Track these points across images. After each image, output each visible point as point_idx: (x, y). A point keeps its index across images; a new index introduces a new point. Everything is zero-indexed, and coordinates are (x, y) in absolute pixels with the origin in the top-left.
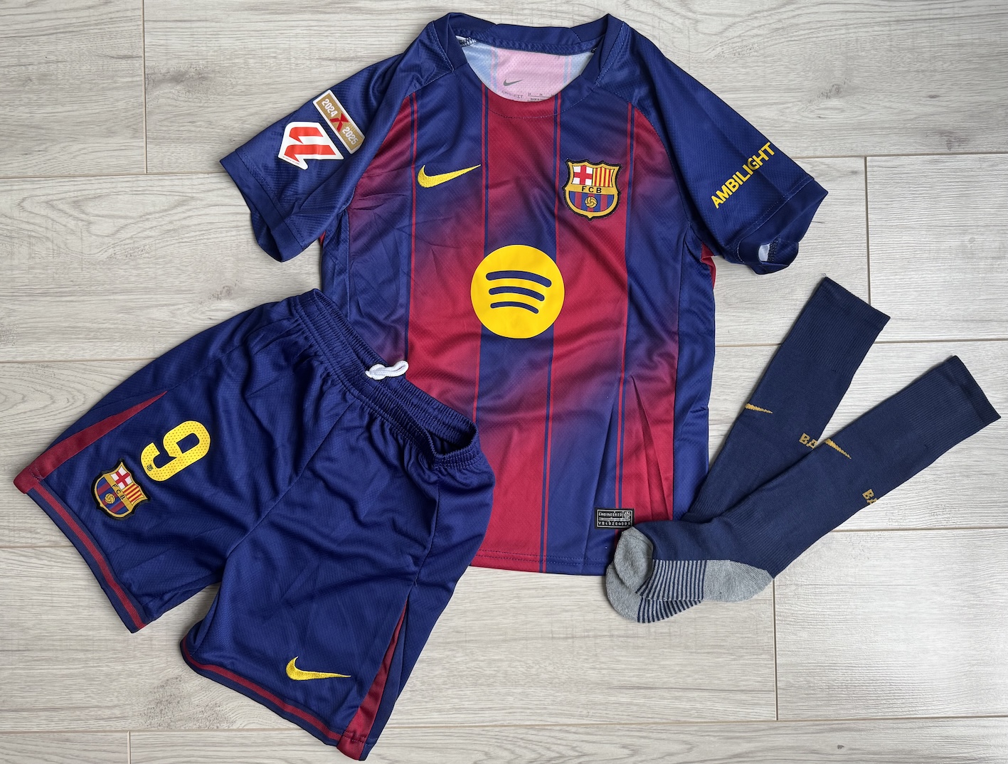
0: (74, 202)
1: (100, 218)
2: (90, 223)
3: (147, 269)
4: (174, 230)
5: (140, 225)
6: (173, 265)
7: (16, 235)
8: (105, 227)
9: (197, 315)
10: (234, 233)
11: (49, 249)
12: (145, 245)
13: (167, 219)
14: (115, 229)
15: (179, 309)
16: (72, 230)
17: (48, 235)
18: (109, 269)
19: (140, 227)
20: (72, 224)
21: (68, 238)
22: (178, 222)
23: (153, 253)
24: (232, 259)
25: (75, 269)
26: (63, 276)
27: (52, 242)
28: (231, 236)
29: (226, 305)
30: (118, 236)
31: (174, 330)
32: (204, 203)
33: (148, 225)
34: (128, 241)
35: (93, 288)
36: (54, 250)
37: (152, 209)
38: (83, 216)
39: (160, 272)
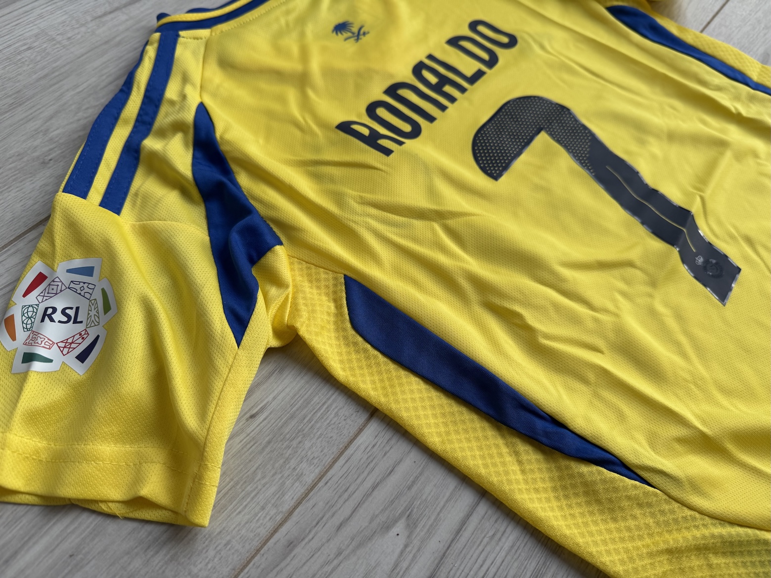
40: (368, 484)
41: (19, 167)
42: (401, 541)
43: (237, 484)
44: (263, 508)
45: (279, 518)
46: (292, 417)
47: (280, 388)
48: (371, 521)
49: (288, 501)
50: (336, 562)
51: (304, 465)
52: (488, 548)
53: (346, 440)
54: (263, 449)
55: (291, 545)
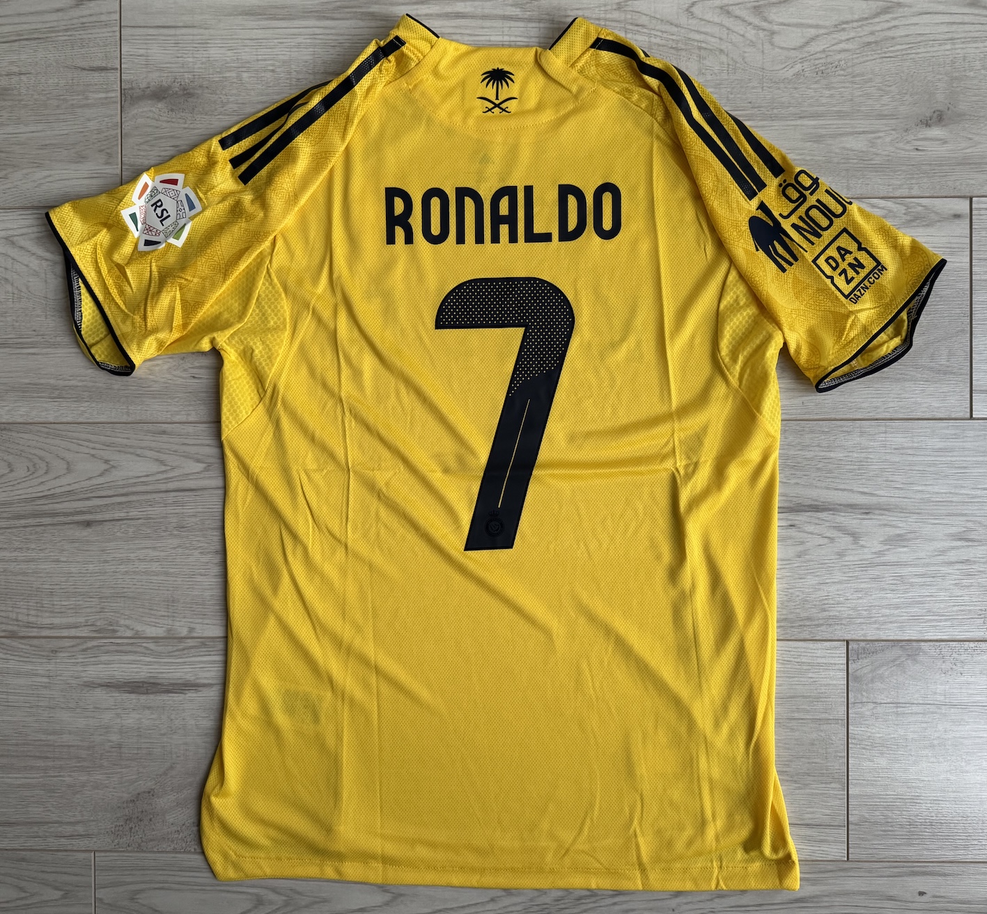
0: (755, 7)
1: (785, 27)
2: (773, 33)
3: (843, 89)
4: (876, 42)
5: (834, 36)
6: (873, 84)
7: (683, 47)
8: (793, 38)
9: (901, 145)
10: (948, 47)
11: (723, 63)
12: (840, 61)
13: (868, 29)
14: (804, 40)
15: (879, 137)
16: (751, 41)
17: (723, 47)
18: (796, 88)
19: (834, 39)
20: (751, 33)
21: (746, 50)
22: (880, 33)
23: (850, 70)
24: (946, 78)
25: (754, 88)
26: (739, 96)
27: (727, 55)
28: (945, 50)
29: (936, 133)
30: (806, 49)
31: (873, 162)
32: (914, 10)
33: (844, 36)
34: (818, 56)
35: (775, 111)
36: (729, 65)
37: (849, 17)
38: (765, 25)
39: (857, 93)
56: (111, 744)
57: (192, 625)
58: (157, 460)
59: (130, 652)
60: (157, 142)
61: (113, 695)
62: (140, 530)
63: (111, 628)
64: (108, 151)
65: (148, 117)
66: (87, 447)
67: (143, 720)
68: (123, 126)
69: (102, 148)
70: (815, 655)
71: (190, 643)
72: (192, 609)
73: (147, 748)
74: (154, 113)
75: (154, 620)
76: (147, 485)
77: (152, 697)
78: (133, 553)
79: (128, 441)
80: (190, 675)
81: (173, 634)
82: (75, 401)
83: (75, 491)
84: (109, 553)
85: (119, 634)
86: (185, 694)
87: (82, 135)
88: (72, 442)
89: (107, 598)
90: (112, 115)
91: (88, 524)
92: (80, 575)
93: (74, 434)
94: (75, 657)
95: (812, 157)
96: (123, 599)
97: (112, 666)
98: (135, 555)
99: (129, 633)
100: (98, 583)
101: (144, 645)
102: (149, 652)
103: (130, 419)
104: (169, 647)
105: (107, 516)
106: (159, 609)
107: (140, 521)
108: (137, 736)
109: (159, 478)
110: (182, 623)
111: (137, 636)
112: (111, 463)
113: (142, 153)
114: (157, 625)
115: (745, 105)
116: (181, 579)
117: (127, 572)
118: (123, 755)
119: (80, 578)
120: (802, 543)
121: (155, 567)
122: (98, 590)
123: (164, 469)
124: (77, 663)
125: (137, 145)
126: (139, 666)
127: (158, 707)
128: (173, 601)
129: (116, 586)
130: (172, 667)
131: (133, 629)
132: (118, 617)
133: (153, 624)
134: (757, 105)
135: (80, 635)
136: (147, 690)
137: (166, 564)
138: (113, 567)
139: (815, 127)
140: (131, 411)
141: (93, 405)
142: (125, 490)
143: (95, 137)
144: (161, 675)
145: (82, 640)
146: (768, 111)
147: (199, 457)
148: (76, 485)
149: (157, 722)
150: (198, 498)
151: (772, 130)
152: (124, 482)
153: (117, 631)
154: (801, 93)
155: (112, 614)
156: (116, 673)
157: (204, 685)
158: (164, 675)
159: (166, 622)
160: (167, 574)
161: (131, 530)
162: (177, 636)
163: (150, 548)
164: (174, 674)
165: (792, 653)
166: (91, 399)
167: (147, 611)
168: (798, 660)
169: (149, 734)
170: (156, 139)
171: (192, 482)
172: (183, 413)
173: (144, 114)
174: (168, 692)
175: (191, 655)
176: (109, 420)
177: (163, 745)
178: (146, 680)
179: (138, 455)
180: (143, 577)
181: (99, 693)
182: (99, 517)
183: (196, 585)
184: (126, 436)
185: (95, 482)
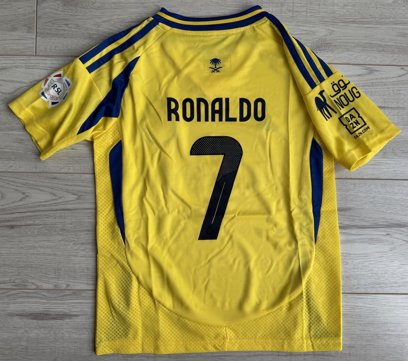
40: (79, 184)
41: (84, 33)
42: (73, 199)
43: (58, 158)
44: (57, 167)
45: (58, 172)
46: (79, 157)
47: (83, 149)
48: (73, 190)
49: (63, 171)
50: (59, 189)
51: (72, 168)
52: (86, 217)
53: (84, 172)
54: (68, 157)
55: (55, 178)
56: (22, 347)
57: (68, 283)
58: (51, 193)
59: (34, 297)
60: (56, 22)
61: (24, 320)
62: (41, 231)
63: (24, 284)
64: (29, 25)
65: (51, 8)
66: (13, 185)
67: (40, 334)
68: (38, 13)
69: (26, 24)
70: (397, 301)
71: (68, 292)
72: (69, 274)
73: (42, 349)
74: (55, 6)
75: (48, 280)
76: (45, 206)
77: (45, 321)
78: (37, 243)
79: (36, 182)
80: (67, 310)
81: (58, 288)
82: (7, 160)
83: (6, 209)
84: (24, 243)
85: (28, 287)
86: (64, 320)
87: (15, 16)
88: (5, 182)
89: (21, 267)
90: (32, 7)
91: (12, 227)
92: (7, 255)
93: (6, 178)
94: (3, 300)
95: (401, 45)
96: (30, 268)
97: (24, 304)
98: (38, 244)
99: (33, 287)
100: (17, 260)
101: (42, 293)
102: (44, 297)
103: (37, 171)
104: (56, 295)
105: (23, 223)
106: (50, 274)
107: (41, 226)
108: (37, 343)
109: (52, 203)
110: (63, 282)
111: (38, 288)
112: (26, 194)
113: (48, 27)
114: (49, 283)
115: (368, 16)
116: (62, 258)
117: (33, 254)
118: (29, 353)
119: (7, 257)
120: (393, 243)
121: (49, 251)
122: (17, 263)
123: (55, 198)
124: (4, 303)
125: (45, 23)
126: (39, 305)
127: (48, 327)
128: (58, 270)
129: (27, 261)
130: (58, 306)
131: (36, 285)
132: (28, 278)
133: (47, 282)
134: (374, 16)
135: (6, 287)
136: (43, 317)
137: (54, 249)
138: (25, 251)
139: (403, 29)
140: (38, 166)
141: (17, 163)
142: (33, 209)
143: (23, 17)
144: (50, 310)
145: (7, 290)
146: (379, 20)
147: (74, 192)
148: (6, 205)
149: (48, 335)
150: (72, 214)
151: (381, 29)
152: (33, 205)
153: (27, 286)
154: (396, 11)
155: (24, 276)
156: (25, 308)
157: (74, 316)
158: (52, 310)
159: (54, 281)
160: (55, 255)
161: (36, 231)
162: (60, 289)
163: (46, 241)
164: (58, 309)
165: (386, 301)
166: (15, 159)
167: (44, 275)
168: (389, 304)
169: (43, 341)
170: (56, 20)
171: (69, 205)
172: (66, 168)
173: (49, 6)
174: (54, 319)
175: (68, 299)
176: (25, 171)
177: (51, 347)
178: (42, 313)
179: (41, 190)
180: (43, 256)
181: (16, 319)
182: (18, 223)
183: (71, 261)
184: (35, 180)
185: (16, 204)
